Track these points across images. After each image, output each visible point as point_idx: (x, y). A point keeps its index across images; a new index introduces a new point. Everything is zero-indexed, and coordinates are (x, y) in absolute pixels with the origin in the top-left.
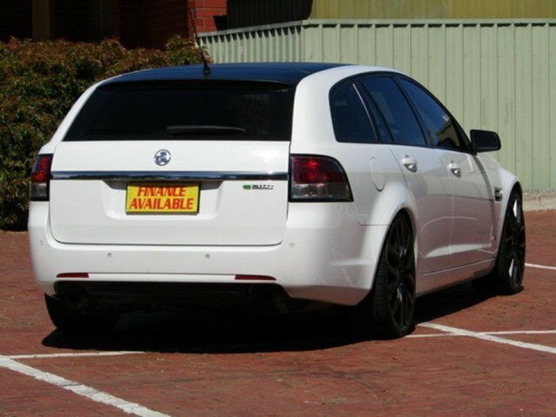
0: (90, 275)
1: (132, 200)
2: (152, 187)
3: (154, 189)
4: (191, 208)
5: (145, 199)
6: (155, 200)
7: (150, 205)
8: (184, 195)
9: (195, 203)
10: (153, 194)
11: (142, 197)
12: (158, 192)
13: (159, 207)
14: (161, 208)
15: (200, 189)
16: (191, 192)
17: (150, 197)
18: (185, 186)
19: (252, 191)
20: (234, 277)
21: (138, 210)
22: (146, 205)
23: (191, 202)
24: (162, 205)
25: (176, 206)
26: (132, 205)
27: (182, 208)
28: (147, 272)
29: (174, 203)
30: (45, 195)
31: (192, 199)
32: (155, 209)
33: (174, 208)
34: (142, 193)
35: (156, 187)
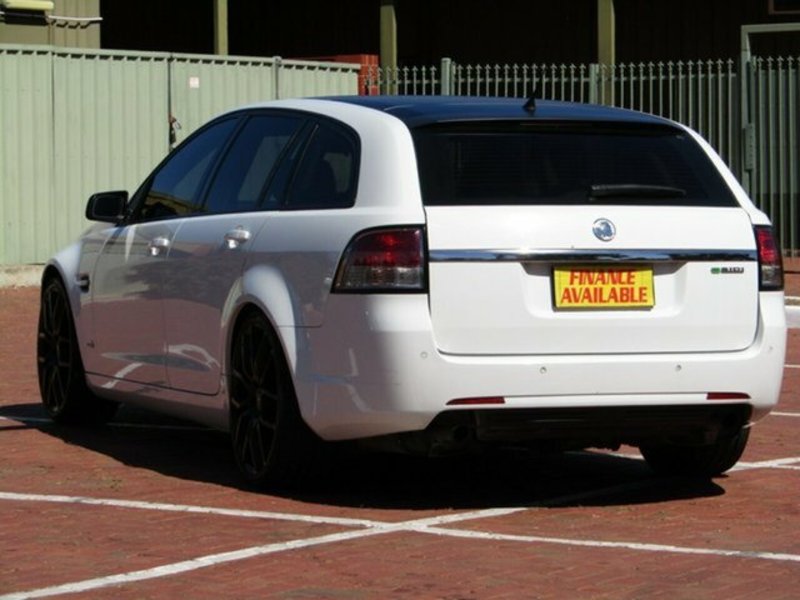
0: (506, 400)
1: (563, 291)
2: (588, 271)
3: (591, 274)
4: (645, 301)
5: (581, 289)
6: (595, 290)
7: (588, 296)
8: (633, 283)
9: (649, 292)
10: (591, 282)
11: (576, 285)
12: (598, 279)
13: (601, 301)
14: (605, 302)
15: (654, 274)
16: (642, 278)
17: (587, 285)
18: (634, 270)
19: (721, 276)
20: (706, 396)
21: (574, 304)
22: (584, 297)
23: (644, 292)
24: (606, 296)
25: (625, 298)
26: (564, 298)
27: (633, 300)
28: (595, 392)
29: (622, 295)
31: (645, 288)
32: (595, 302)
33: (622, 301)
34: (576, 281)
35: (594, 271)
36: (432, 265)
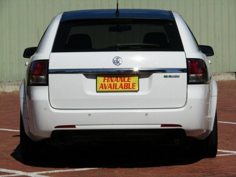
0: (76, 126)
1: (100, 85)
2: (111, 77)
3: (113, 78)
4: (135, 88)
5: (108, 84)
6: (114, 84)
7: (111, 87)
8: (130, 82)
9: (137, 85)
10: (112, 81)
11: (106, 82)
12: (115, 80)
13: (116, 88)
14: (118, 89)
15: (139, 78)
16: (134, 80)
17: (110, 82)
18: (131, 77)
19: (168, 78)
20: (160, 125)
21: (104, 90)
22: (109, 87)
23: (134, 85)
24: (118, 87)
25: (126, 87)
26: (100, 87)
27: (129, 88)
29: (125, 86)
30: (45, 83)
31: (135, 84)
32: (114, 89)
34: (106, 81)
35: (114, 77)
36: (50, 75)
